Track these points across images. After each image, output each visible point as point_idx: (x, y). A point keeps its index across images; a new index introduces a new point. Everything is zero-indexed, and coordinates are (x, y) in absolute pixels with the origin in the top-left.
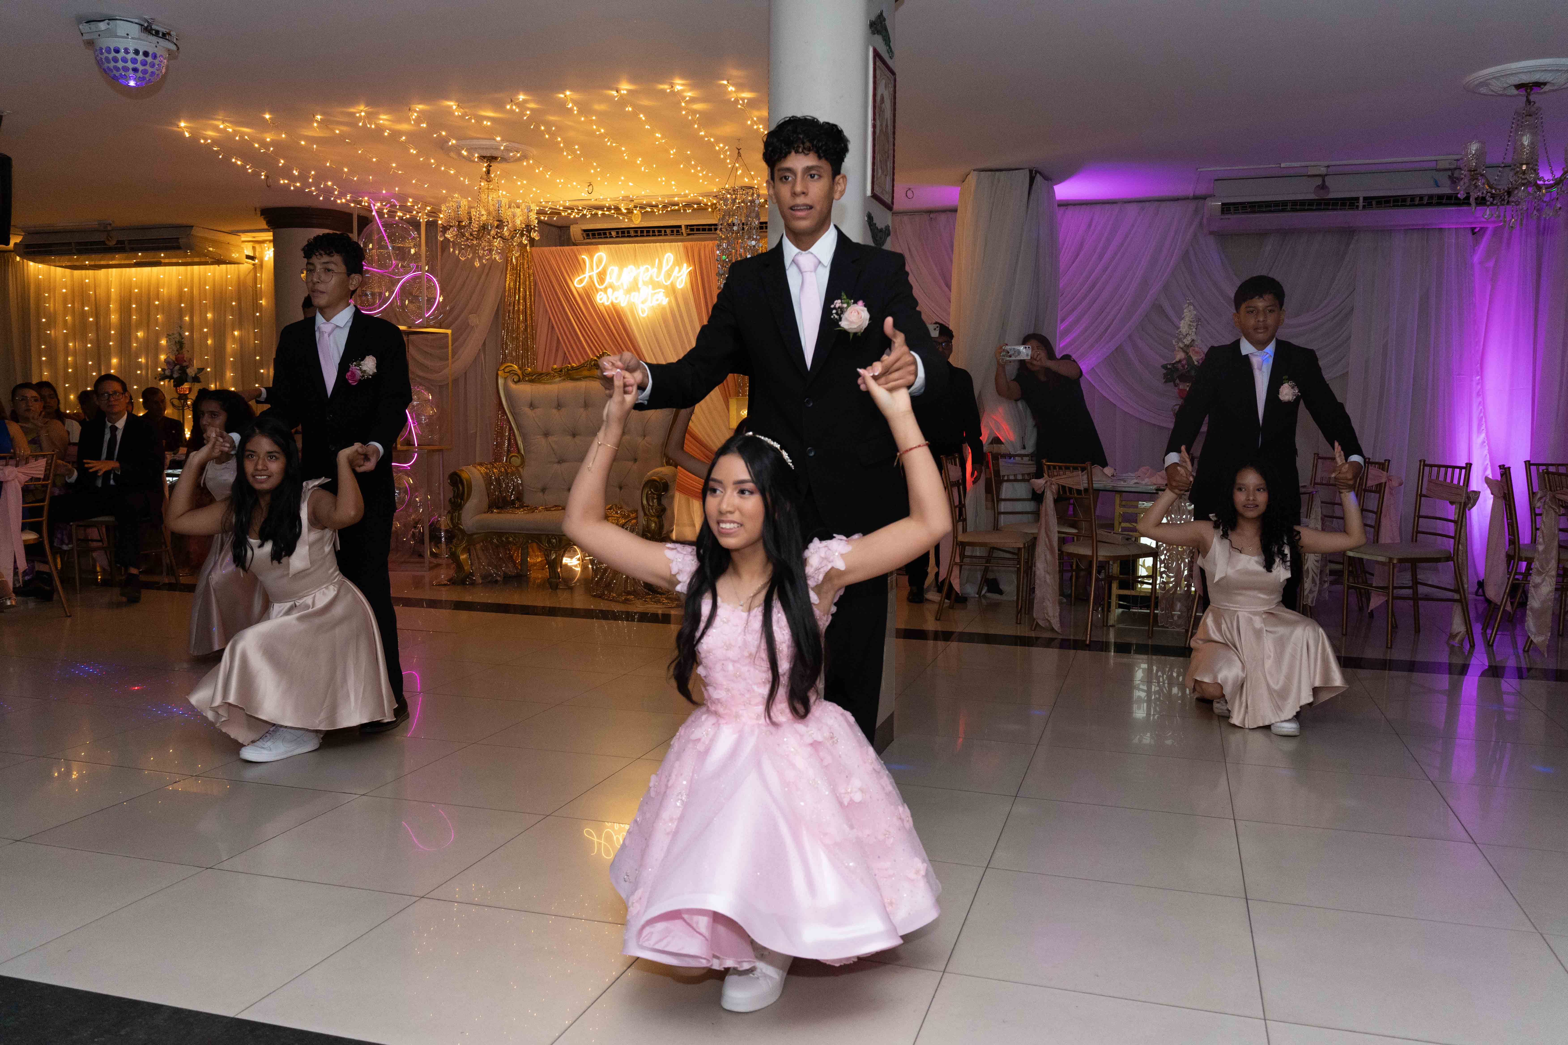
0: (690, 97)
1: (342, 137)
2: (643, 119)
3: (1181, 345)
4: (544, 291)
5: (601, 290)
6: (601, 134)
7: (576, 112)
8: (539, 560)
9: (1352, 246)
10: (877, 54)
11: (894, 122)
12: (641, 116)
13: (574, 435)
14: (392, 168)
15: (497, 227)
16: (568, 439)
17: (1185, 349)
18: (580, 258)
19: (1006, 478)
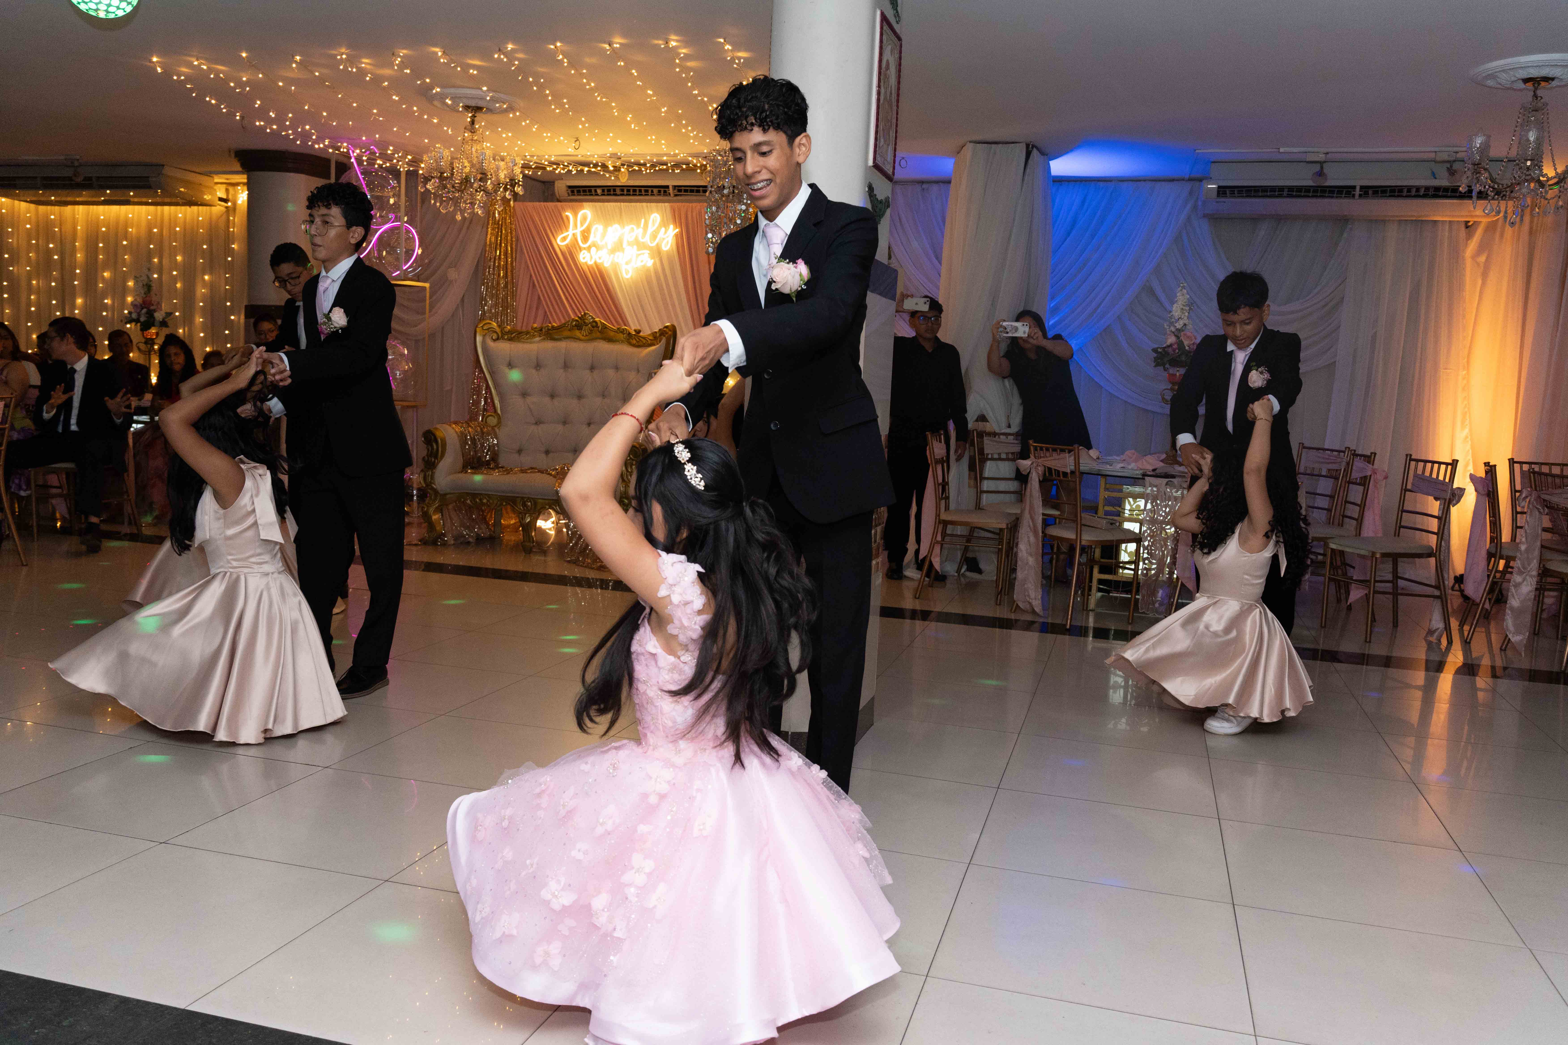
0: (684, 53)
1: (321, 80)
2: (636, 74)
3: (1173, 329)
4: (526, 247)
5: (585, 249)
6: (591, 89)
7: (566, 64)
8: (512, 522)
9: (1345, 235)
10: (884, 18)
11: (899, 89)
12: (634, 71)
13: (552, 396)
14: (373, 114)
15: (481, 180)
16: (547, 400)
17: (1177, 333)
18: (564, 215)
19: (990, 456)
